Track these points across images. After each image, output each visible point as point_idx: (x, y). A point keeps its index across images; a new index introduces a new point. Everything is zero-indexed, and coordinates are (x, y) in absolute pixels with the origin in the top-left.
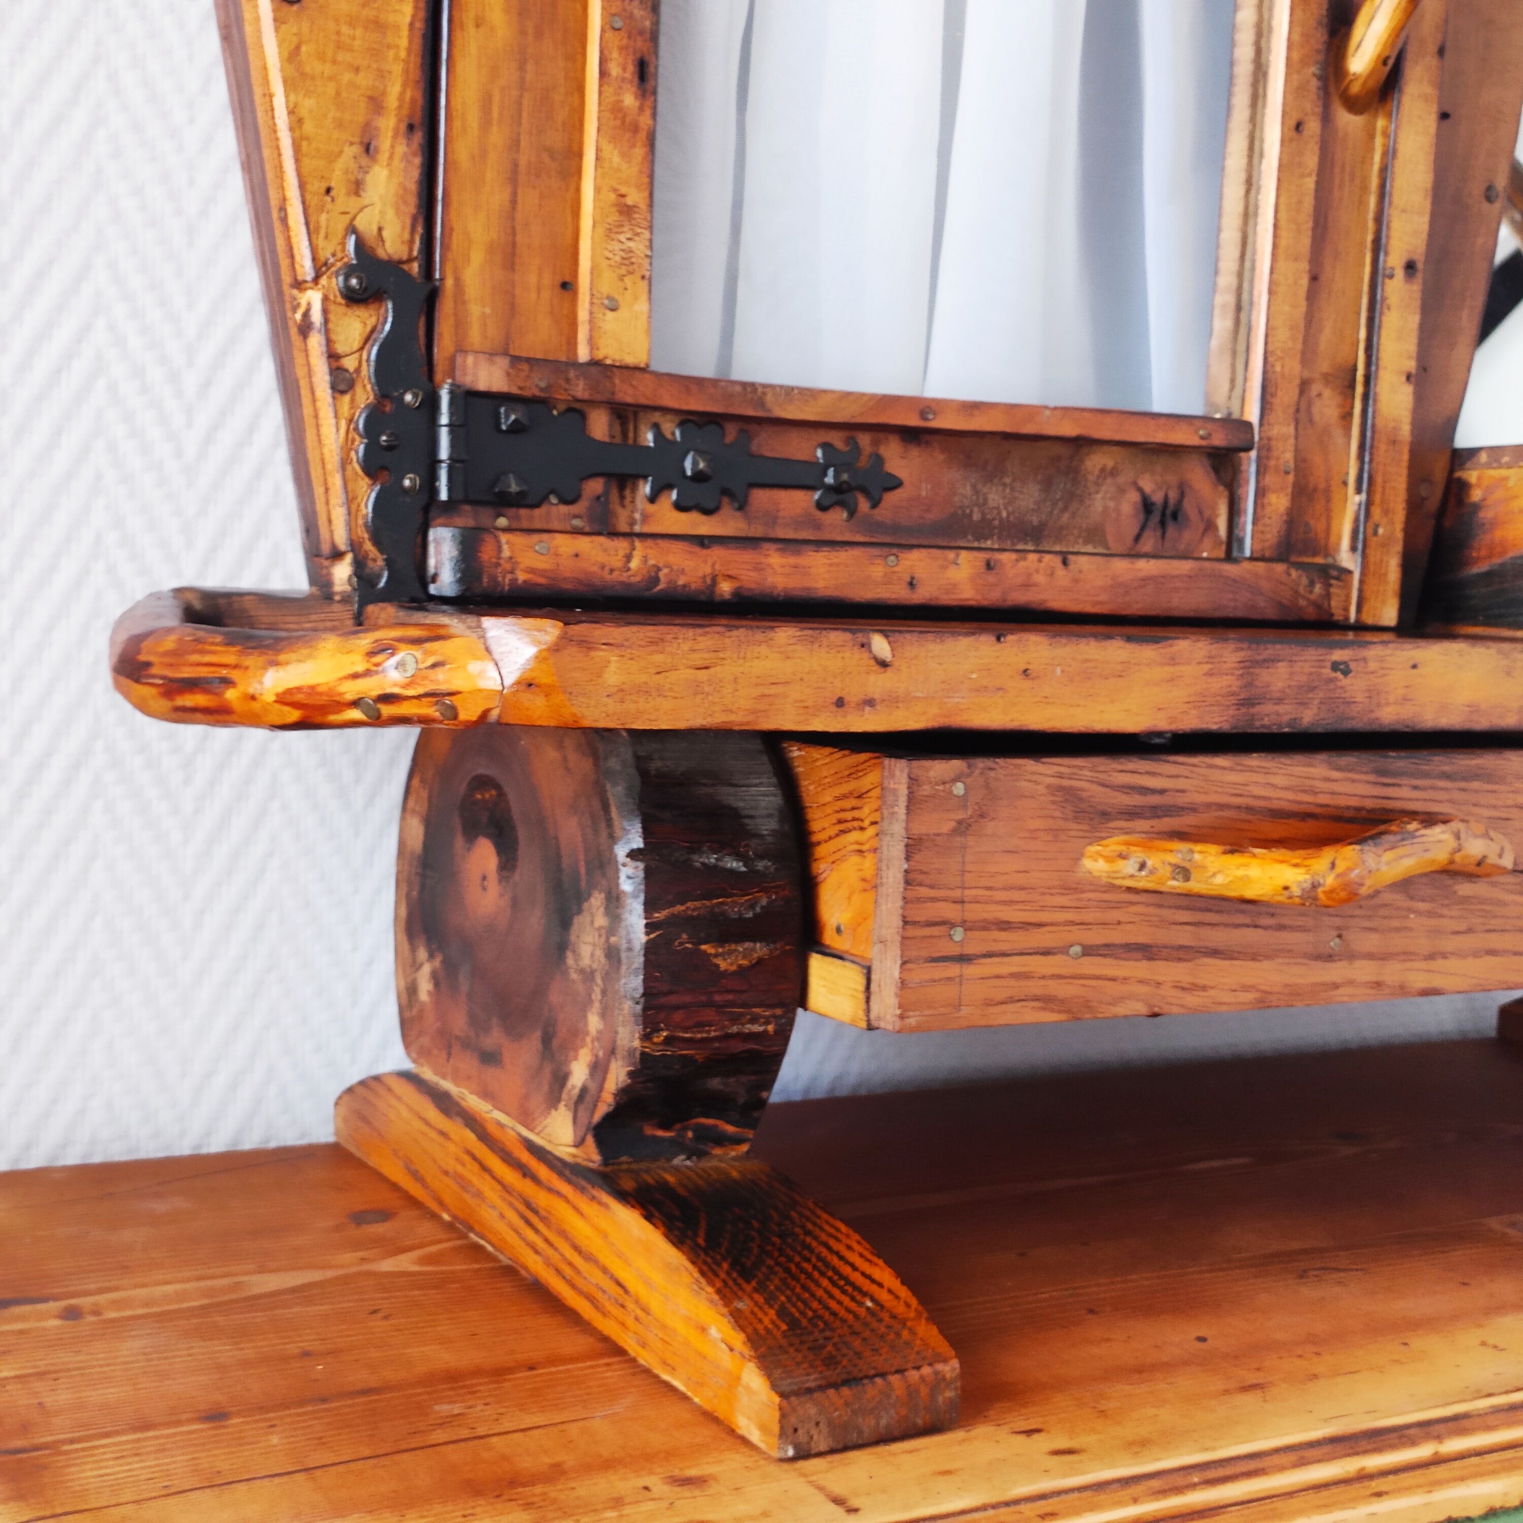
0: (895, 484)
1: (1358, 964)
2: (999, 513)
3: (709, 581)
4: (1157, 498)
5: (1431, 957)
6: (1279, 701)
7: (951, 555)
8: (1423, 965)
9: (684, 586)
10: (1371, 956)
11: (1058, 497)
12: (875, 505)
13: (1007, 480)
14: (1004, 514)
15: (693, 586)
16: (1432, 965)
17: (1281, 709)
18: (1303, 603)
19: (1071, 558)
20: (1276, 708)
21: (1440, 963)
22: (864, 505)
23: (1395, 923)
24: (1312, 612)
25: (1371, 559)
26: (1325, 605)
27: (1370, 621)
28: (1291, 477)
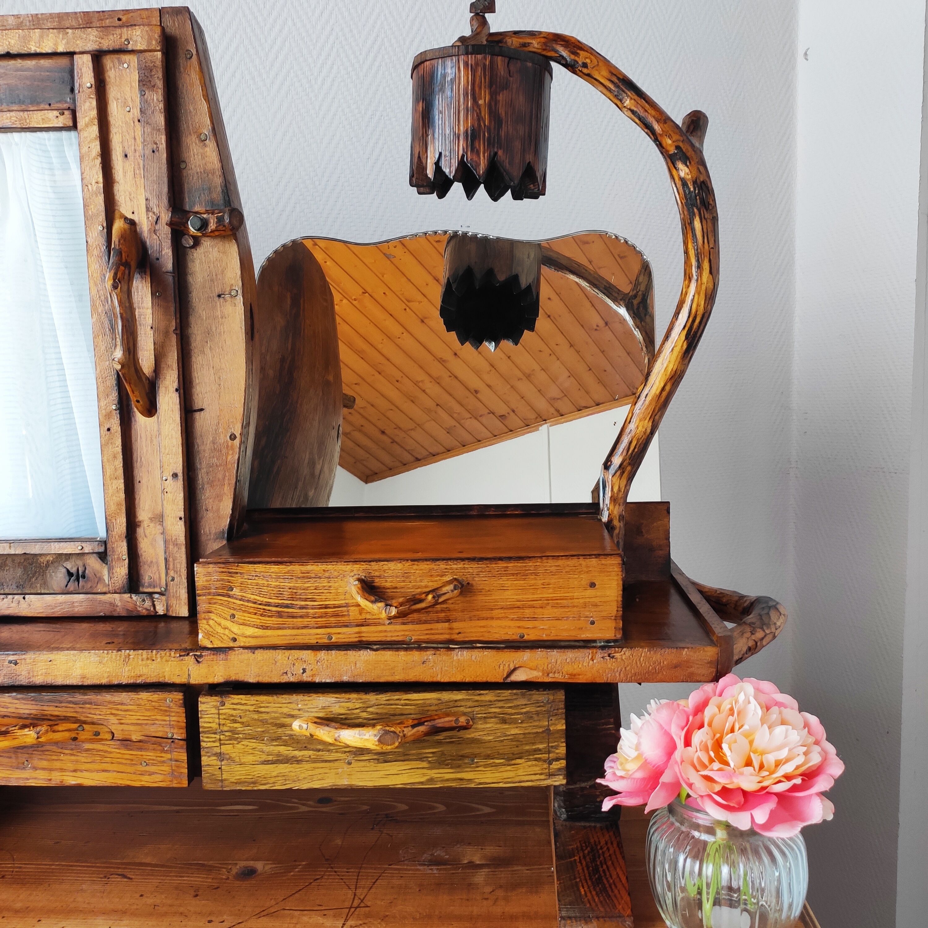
1: (38, 771)
4: (74, 570)
5: (75, 771)
8: (71, 774)
10: (44, 769)
11: (29, 572)
16: (74, 774)
18: (139, 609)
19: (27, 596)
21: (78, 774)
23: (54, 757)
24: (145, 612)
25: (171, 591)
26: (152, 609)
27: (174, 615)
28: (127, 561)
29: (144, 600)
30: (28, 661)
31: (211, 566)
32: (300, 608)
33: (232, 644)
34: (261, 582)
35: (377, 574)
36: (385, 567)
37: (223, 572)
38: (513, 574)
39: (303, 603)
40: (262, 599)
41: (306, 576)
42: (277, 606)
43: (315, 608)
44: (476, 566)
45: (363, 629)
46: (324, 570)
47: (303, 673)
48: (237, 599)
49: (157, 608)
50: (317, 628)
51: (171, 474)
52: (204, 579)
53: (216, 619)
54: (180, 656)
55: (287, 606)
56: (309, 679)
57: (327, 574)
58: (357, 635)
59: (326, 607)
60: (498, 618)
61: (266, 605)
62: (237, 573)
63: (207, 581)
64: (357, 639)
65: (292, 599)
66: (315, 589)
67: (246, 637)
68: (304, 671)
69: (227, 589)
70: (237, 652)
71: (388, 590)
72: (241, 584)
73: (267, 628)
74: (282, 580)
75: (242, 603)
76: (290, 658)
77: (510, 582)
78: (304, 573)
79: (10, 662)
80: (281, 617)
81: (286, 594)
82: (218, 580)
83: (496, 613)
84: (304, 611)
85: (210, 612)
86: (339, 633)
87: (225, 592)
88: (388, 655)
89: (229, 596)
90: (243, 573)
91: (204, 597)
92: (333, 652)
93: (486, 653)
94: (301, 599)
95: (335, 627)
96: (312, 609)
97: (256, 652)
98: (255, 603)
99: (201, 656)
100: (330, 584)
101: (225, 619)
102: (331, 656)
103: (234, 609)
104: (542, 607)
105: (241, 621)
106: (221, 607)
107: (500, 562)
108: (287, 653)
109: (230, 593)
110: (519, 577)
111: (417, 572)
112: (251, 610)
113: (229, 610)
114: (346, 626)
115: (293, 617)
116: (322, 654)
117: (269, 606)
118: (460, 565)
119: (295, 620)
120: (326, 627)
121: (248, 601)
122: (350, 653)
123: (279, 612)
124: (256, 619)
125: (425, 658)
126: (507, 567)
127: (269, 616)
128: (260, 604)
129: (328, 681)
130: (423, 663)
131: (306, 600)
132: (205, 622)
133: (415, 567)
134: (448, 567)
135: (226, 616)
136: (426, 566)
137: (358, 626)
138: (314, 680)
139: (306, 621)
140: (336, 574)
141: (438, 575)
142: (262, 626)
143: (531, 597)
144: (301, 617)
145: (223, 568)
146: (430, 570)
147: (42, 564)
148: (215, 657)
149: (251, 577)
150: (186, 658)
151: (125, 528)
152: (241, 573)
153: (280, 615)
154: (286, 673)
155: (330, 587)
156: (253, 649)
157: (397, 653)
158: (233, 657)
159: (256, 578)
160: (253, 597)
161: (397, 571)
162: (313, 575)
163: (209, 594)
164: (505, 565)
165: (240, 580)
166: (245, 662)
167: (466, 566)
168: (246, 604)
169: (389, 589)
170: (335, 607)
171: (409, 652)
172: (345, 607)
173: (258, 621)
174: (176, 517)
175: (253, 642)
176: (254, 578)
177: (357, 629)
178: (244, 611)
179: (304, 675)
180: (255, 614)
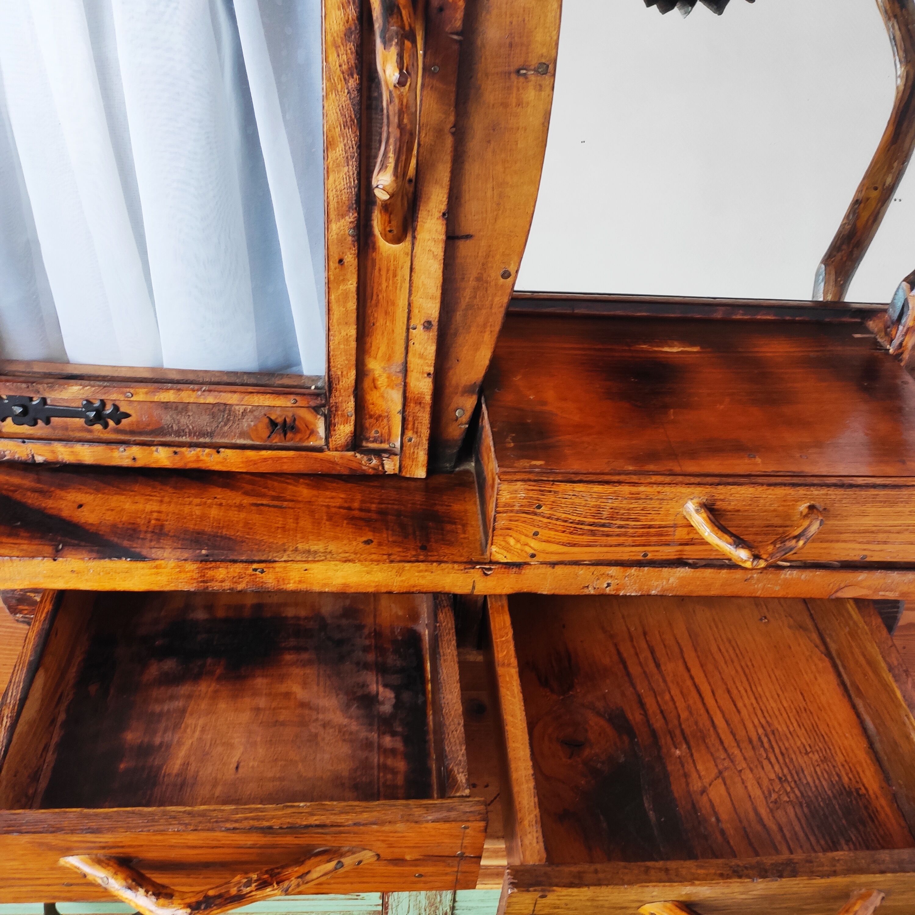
0: (127, 415)
2: (188, 426)
3: (30, 456)
4: (280, 420)
6: (222, 581)
7: (154, 448)
9: (19, 458)
11: (220, 420)
12: (118, 422)
13: (190, 414)
14: (191, 427)
15: (23, 458)
17: (223, 584)
18: (364, 468)
19: (222, 450)
20: (220, 584)
22: (111, 423)
24: (371, 471)
25: (408, 452)
26: (380, 468)
27: (408, 476)
28: (353, 418)
29: (370, 460)
30: (277, 570)
31: (519, 483)
32: (618, 527)
33: (528, 560)
34: (577, 501)
35: (722, 497)
36: (733, 491)
37: (532, 490)
38: (881, 502)
39: (623, 523)
40: (574, 518)
41: (636, 497)
42: (591, 525)
43: (636, 528)
44: (842, 492)
45: (687, 548)
46: (659, 492)
47: (607, 587)
48: (544, 517)
49: (386, 467)
50: (633, 546)
51: (422, 322)
52: (508, 497)
53: (514, 535)
54: (465, 569)
55: (603, 525)
56: (613, 593)
57: (660, 497)
58: (678, 553)
59: (650, 527)
60: (845, 541)
61: (578, 524)
62: (550, 491)
63: (510, 498)
64: (675, 557)
65: (612, 518)
66: (642, 510)
67: (547, 553)
68: (609, 585)
69: (535, 506)
70: (533, 567)
71: (728, 513)
72: (553, 502)
73: (574, 545)
74: (605, 501)
75: (549, 520)
76: (595, 573)
77: (874, 509)
78: (633, 494)
79: (255, 570)
80: (594, 535)
81: (605, 514)
82: (525, 498)
83: (844, 536)
84: (623, 530)
85: (510, 529)
86: (657, 551)
87: (532, 510)
88: (708, 573)
89: (535, 514)
90: (558, 492)
91: (505, 515)
92: (646, 569)
93: (818, 573)
94: (622, 519)
95: (654, 545)
96: (633, 528)
97: (556, 567)
98: (566, 521)
99: (490, 569)
100: (661, 506)
101: (526, 536)
102: (643, 572)
103: (539, 526)
104: (898, 533)
105: (544, 538)
106: (523, 525)
107: (872, 490)
108: (592, 568)
109: (538, 511)
110: (885, 505)
111: (770, 496)
112: (560, 528)
113: (532, 527)
114: (668, 545)
115: (608, 536)
116: (633, 571)
117: (582, 524)
118: (824, 491)
119: (609, 538)
120: (644, 545)
121: (557, 519)
122: (665, 570)
123: (592, 531)
124: (565, 537)
125: (749, 576)
126: (877, 495)
127: (580, 535)
128: (571, 523)
129: (633, 594)
130: (746, 580)
131: (628, 520)
132: (501, 538)
133: (770, 491)
134: (808, 493)
135: (528, 533)
136: (782, 491)
137: (681, 544)
138: (617, 593)
139: (621, 539)
140: (672, 496)
141: (793, 501)
142: (569, 543)
143: (891, 523)
144: (618, 535)
145: (534, 486)
146: (786, 495)
147: (237, 413)
148: (507, 570)
149: (567, 496)
150: (472, 570)
151: (353, 382)
152: (555, 492)
153: (593, 533)
154: (588, 587)
155: (661, 508)
156: (553, 564)
157: (719, 571)
158: (527, 571)
159: (574, 497)
160: (564, 516)
161: (746, 495)
162: (643, 497)
163: (512, 511)
164: (876, 493)
165: (553, 499)
166: (542, 576)
167: (829, 492)
168: (555, 522)
169: (730, 511)
170: (659, 527)
171: (732, 571)
172: (672, 527)
173: (566, 538)
174: (423, 373)
175: (554, 558)
176: (570, 497)
177: (680, 548)
178: (550, 529)
179: (608, 589)
180: (564, 532)
